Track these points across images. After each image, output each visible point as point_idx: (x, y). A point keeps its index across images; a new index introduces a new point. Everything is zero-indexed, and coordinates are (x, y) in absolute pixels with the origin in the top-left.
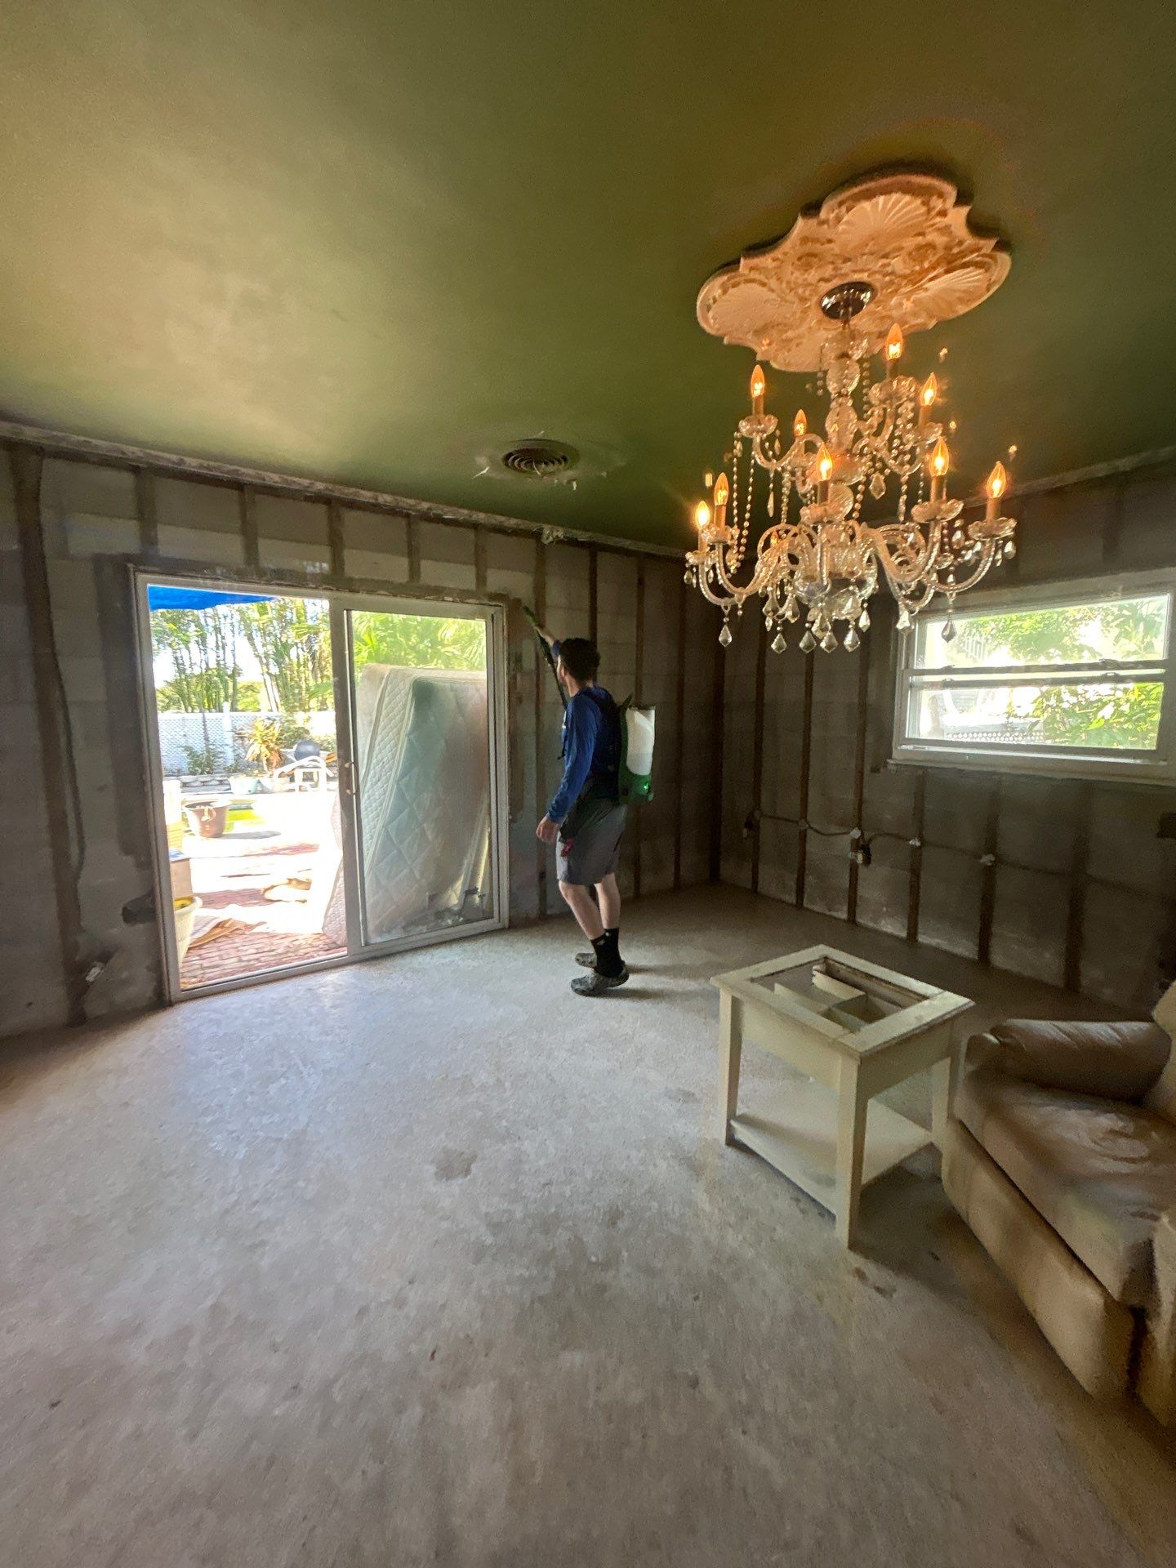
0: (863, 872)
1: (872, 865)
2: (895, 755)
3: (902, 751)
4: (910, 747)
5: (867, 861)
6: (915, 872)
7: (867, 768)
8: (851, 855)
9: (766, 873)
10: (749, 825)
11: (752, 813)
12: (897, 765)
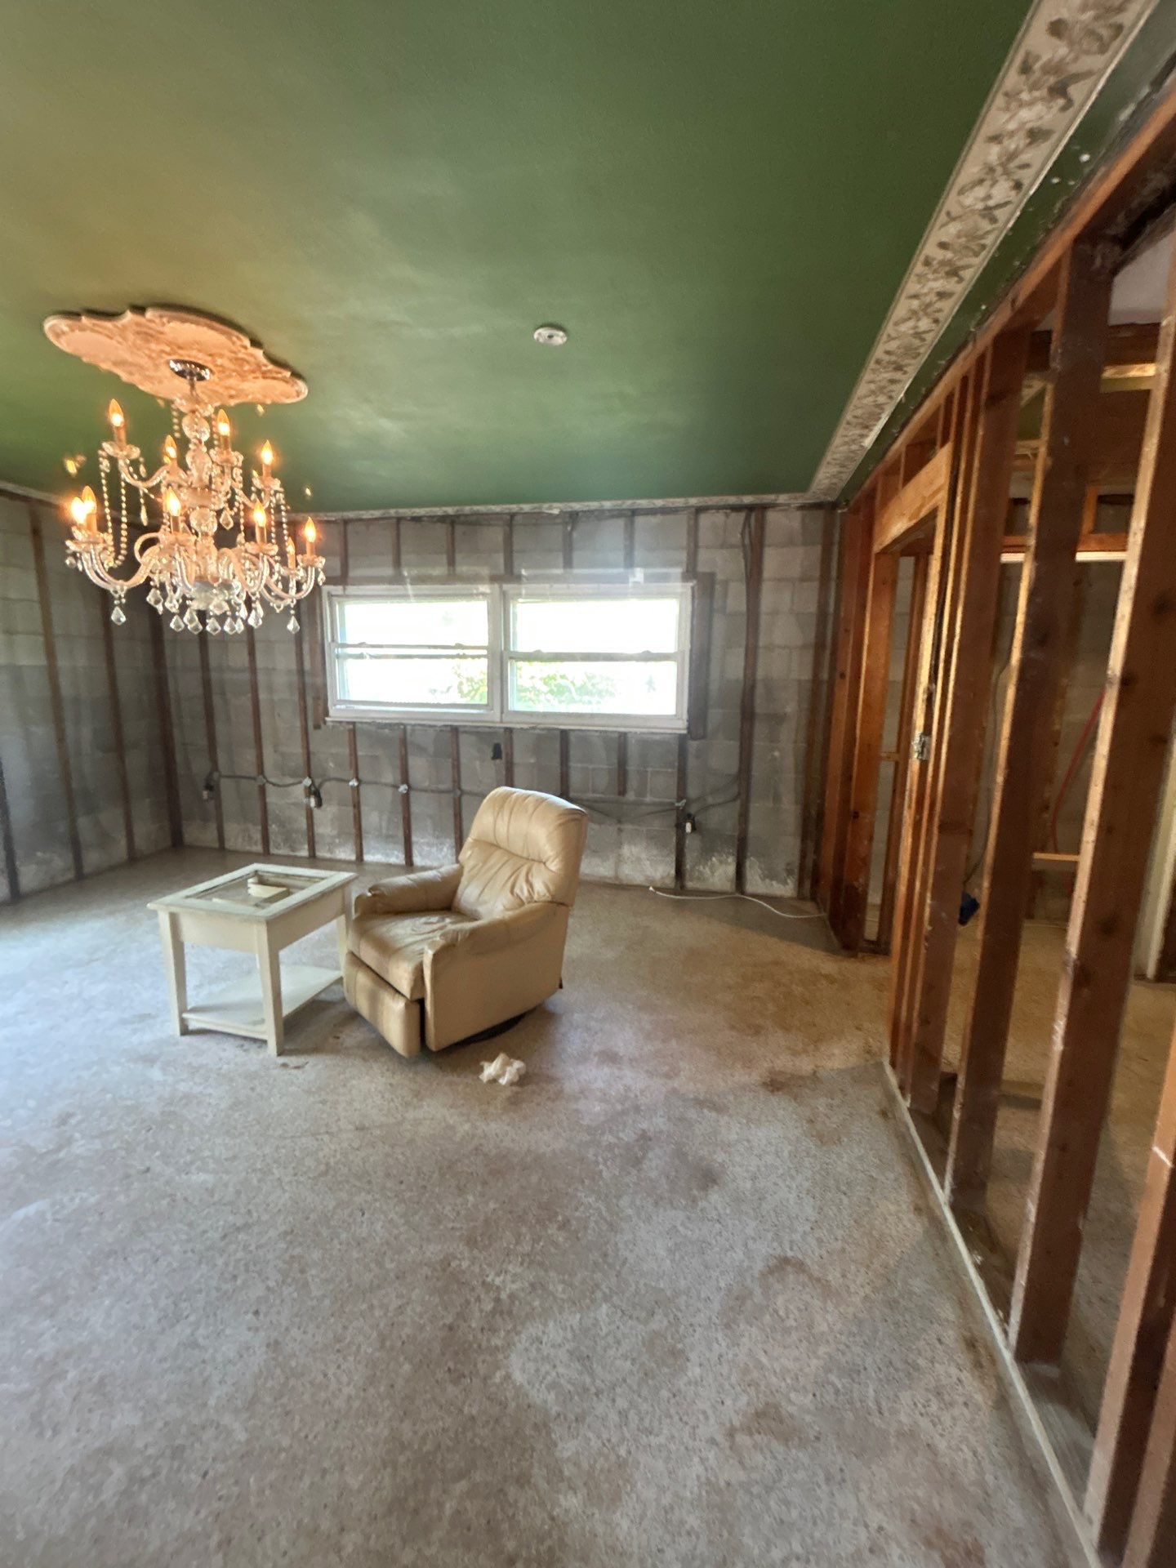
0: (317, 813)
1: (324, 806)
2: (331, 712)
3: (337, 712)
4: (343, 707)
5: (319, 804)
6: (357, 806)
7: (310, 724)
8: (305, 800)
9: (232, 829)
10: (209, 787)
11: (211, 774)
12: (333, 722)
